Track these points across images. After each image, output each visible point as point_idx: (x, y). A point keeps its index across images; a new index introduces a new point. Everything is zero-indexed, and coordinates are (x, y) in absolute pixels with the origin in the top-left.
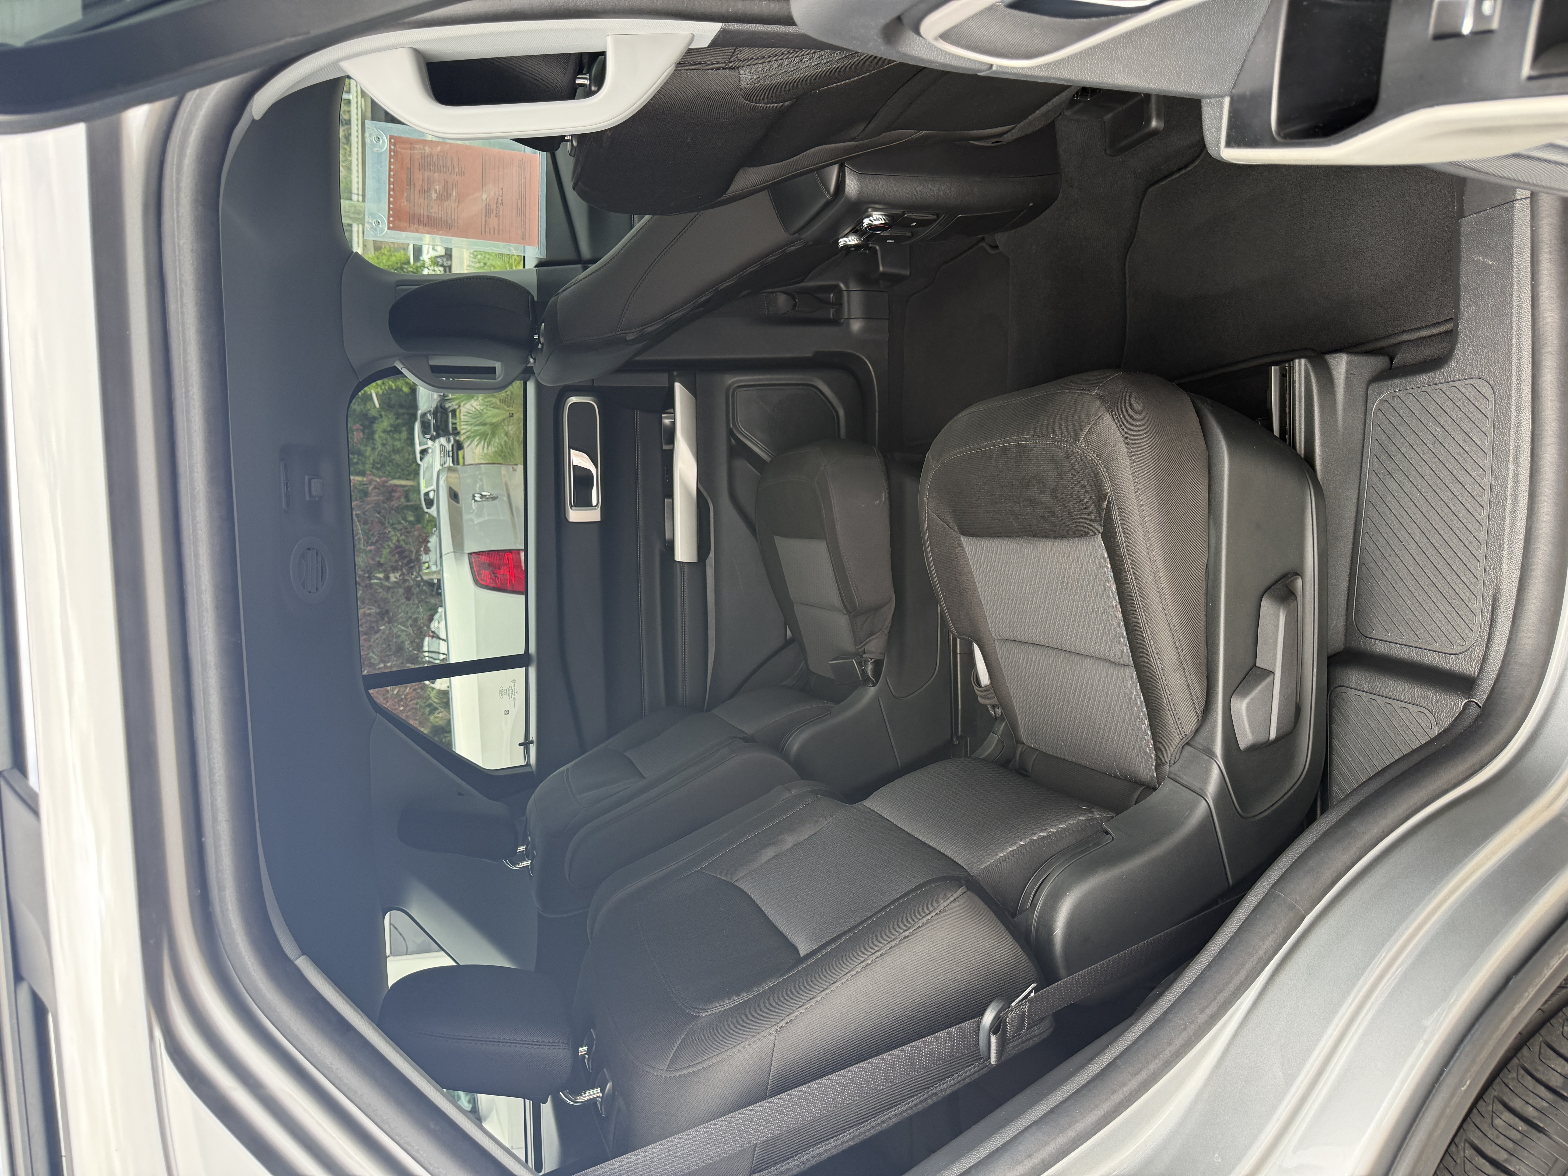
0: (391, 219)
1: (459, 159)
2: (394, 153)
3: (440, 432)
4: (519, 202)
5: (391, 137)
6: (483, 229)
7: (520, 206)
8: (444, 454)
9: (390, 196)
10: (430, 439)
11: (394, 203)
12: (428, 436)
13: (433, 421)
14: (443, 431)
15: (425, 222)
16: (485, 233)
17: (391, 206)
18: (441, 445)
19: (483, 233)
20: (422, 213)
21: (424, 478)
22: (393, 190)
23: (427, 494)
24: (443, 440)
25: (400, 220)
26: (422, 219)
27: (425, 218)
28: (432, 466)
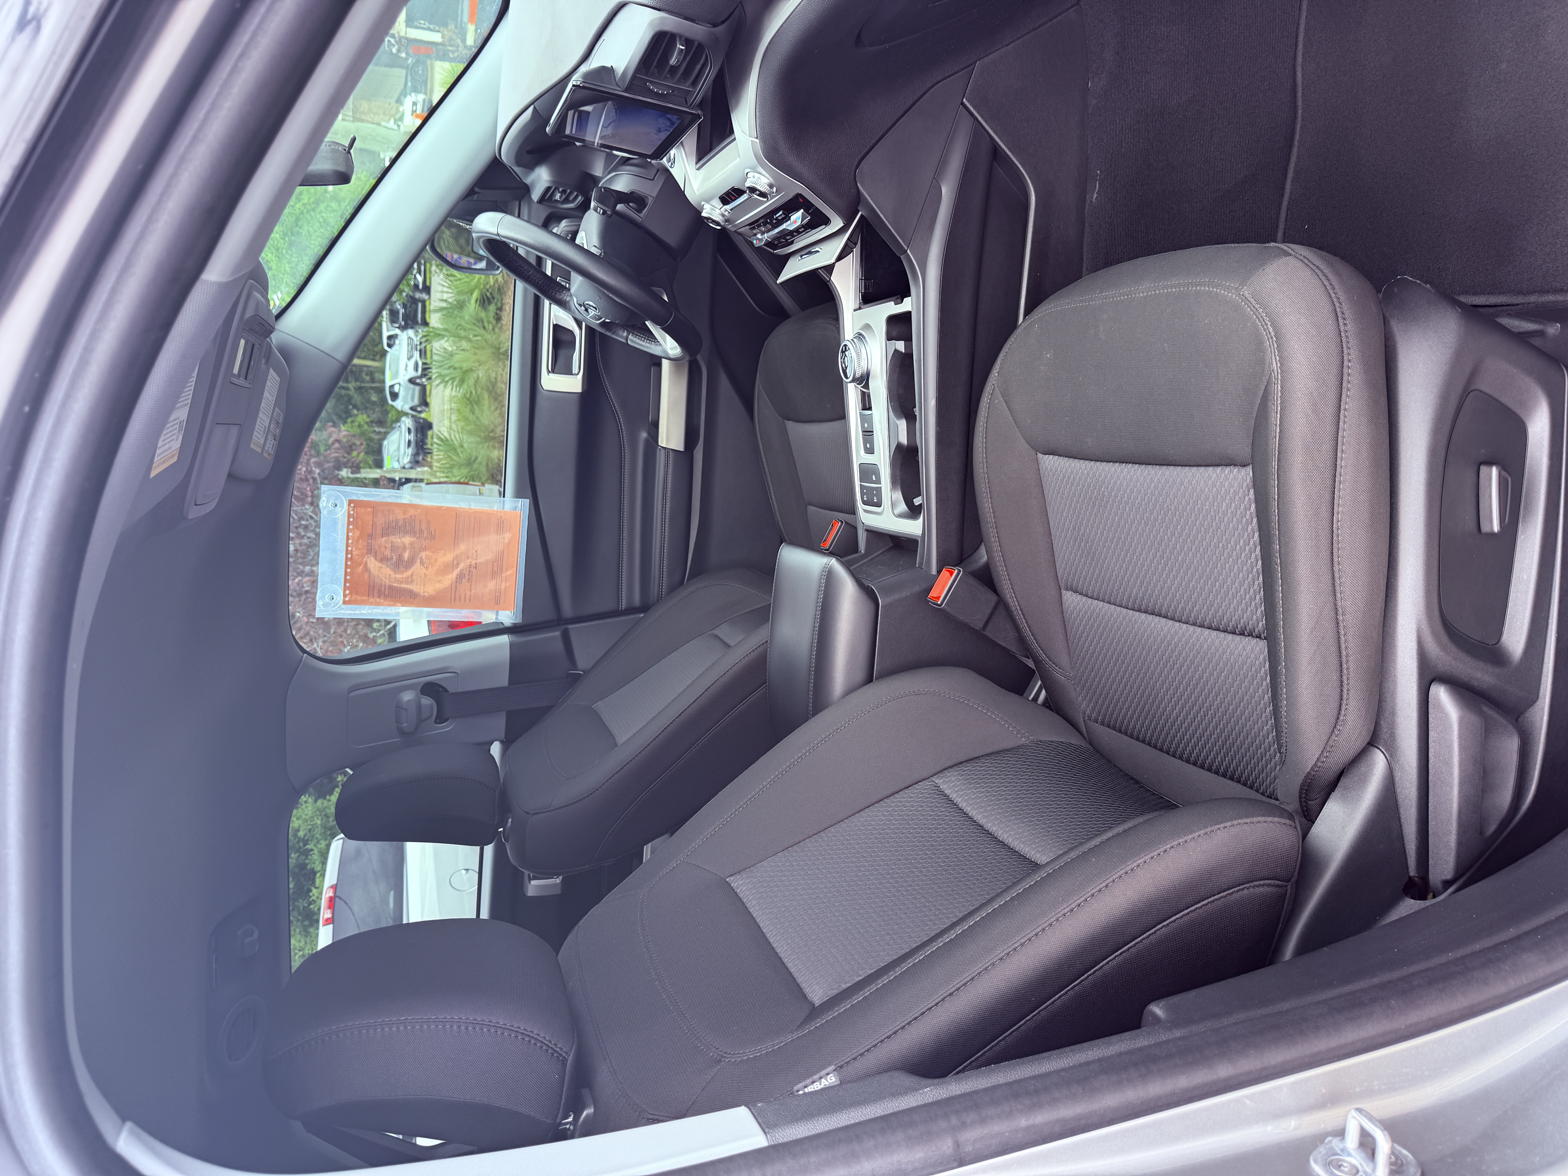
0: (347, 592)
1: (429, 522)
2: (353, 518)
3: (409, 322)
4: (495, 564)
5: (350, 502)
6: (453, 597)
7: (495, 569)
8: (412, 347)
9: (347, 566)
10: (398, 328)
11: (351, 574)
12: (397, 325)
13: (402, 311)
14: (412, 321)
15: (387, 593)
16: (455, 601)
17: (348, 577)
18: (409, 338)
19: (452, 600)
20: (383, 583)
21: (390, 369)
22: (351, 559)
23: (392, 387)
24: (411, 332)
25: (357, 593)
26: (383, 590)
27: (387, 588)
28: (398, 359)
